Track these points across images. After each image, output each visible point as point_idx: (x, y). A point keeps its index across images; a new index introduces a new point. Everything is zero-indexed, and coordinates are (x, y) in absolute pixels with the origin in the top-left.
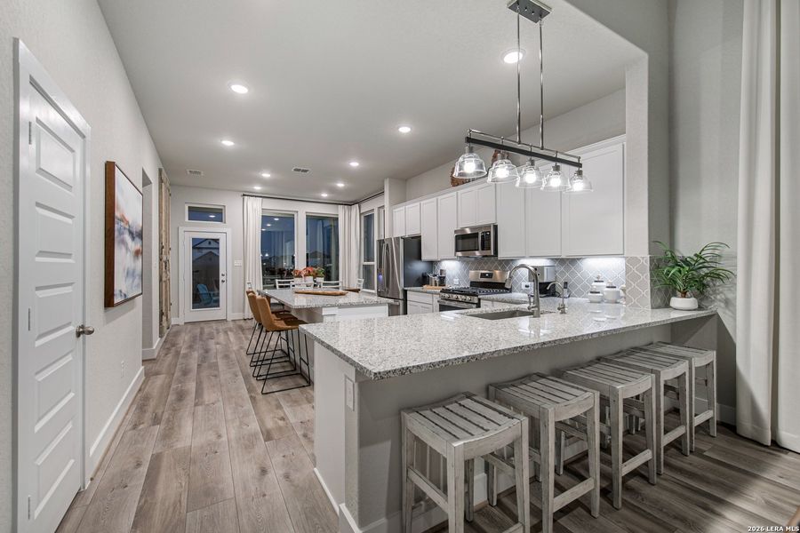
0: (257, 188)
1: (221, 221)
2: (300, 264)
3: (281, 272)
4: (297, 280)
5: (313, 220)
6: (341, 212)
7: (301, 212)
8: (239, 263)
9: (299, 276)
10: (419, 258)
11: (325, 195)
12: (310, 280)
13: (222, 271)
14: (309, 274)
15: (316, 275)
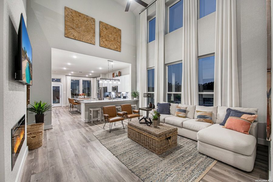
0: (70, 74)
1: (60, 82)
2: (81, 93)
3: (76, 95)
4: (80, 96)
5: (84, 82)
6: (92, 80)
7: (81, 80)
8: (65, 92)
9: (80, 95)
10: (107, 92)
11: (87, 76)
12: (83, 96)
13: (60, 94)
14: (83, 95)
15: (85, 95)
